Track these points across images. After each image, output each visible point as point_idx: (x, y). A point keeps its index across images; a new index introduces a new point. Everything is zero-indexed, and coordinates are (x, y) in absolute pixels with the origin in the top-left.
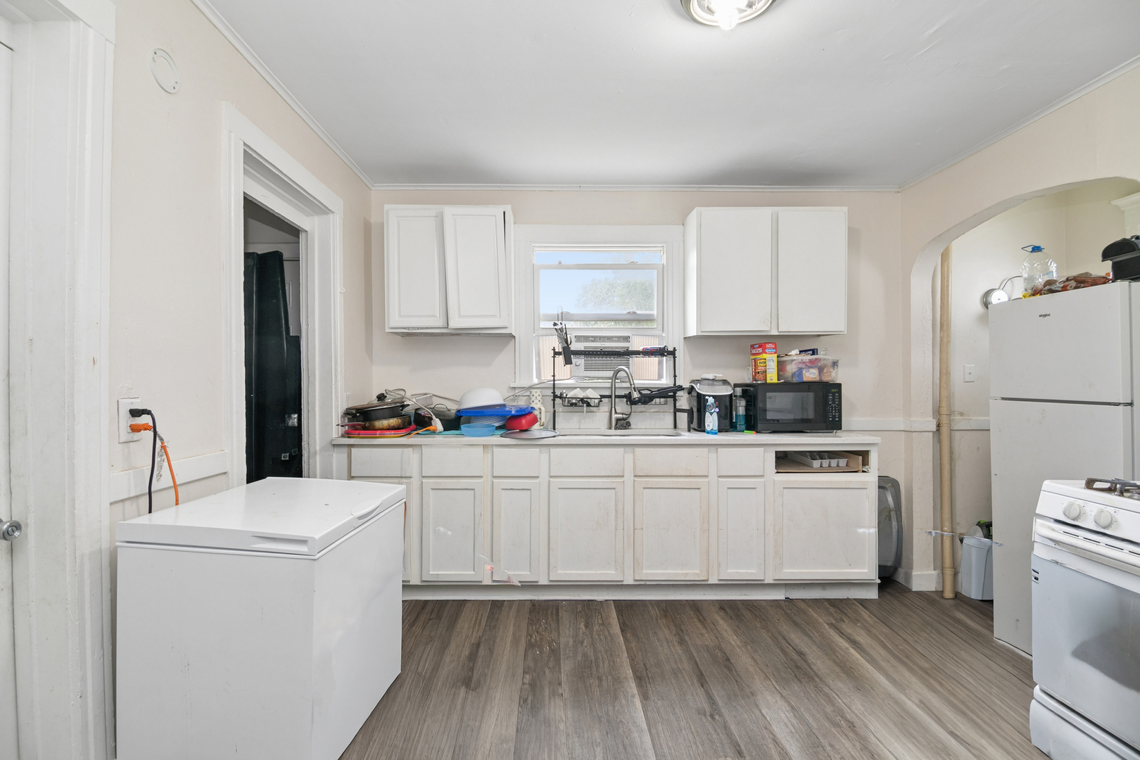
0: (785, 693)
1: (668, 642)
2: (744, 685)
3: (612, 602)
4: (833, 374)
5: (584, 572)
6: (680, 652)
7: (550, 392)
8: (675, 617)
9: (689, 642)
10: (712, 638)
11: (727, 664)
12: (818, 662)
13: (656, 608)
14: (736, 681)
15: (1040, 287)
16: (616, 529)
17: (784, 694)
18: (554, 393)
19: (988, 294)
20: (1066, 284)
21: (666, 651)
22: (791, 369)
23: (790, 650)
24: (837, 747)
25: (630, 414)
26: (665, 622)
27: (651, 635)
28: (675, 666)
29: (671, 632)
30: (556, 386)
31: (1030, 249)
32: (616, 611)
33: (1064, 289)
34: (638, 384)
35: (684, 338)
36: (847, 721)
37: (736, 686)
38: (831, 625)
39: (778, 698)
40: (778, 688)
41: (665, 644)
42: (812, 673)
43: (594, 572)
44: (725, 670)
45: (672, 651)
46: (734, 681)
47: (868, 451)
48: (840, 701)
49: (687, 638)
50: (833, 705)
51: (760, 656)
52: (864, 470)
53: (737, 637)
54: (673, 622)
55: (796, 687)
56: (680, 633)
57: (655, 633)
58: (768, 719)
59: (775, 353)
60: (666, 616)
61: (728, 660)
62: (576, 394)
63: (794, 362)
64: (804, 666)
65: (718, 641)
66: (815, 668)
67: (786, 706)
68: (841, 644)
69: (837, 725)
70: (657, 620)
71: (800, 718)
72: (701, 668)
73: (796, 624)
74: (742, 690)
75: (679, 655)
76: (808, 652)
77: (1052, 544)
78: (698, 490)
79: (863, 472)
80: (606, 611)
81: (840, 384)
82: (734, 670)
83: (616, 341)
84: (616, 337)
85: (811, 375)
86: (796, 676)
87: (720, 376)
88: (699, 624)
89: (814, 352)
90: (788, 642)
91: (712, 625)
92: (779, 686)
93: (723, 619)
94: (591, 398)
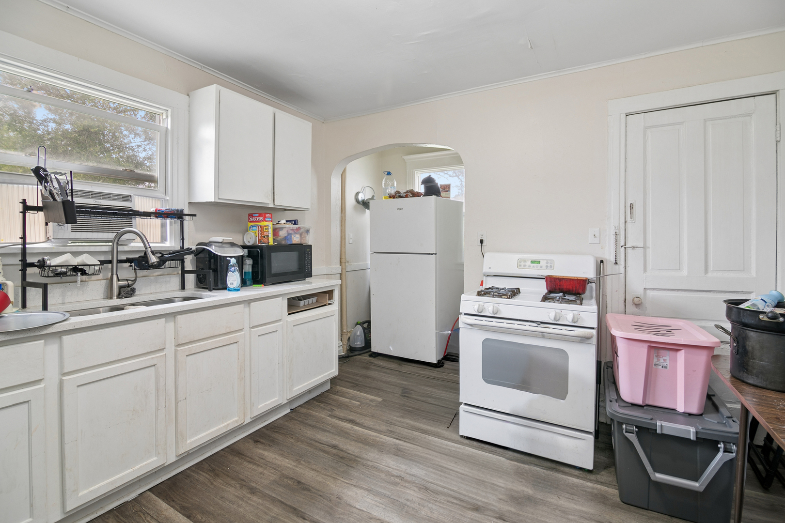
0: (354, 482)
1: (242, 499)
2: (328, 495)
3: (149, 493)
4: (307, 238)
5: (118, 476)
6: (260, 501)
7: (17, 261)
8: (226, 471)
9: (258, 487)
10: (273, 472)
11: (301, 486)
12: (348, 446)
13: (201, 472)
14: (321, 496)
15: (394, 194)
16: (157, 409)
17: (354, 484)
18: (24, 260)
19: (357, 194)
20: (407, 194)
21: (247, 508)
22: (282, 234)
23: (327, 449)
24: (410, 498)
25: (135, 281)
26: (221, 481)
27: (220, 502)
28: (268, 518)
29: (235, 488)
30: (27, 251)
31: (386, 173)
32: (163, 500)
33: (406, 196)
34: (155, 247)
35: (189, 203)
36: (397, 477)
37: (325, 500)
38: (330, 416)
39: (355, 489)
40: (347, 481)
41: (241, 502)
42: (353, 457)
43: (131, 470)
44: (305, 492)
45: (253, 505)
46: (320, 497)
47: (333, 290)
48: (381, 466)
49: (253, 485)
50: (382, 471)
51: (315, 465)
52: (330, 302)
53: (288, 459)
54: (228, 476)
55: (354, 473)
56: (244, 483)
57: (222, 498)
58: (365, 510)
59: (272, 221)
60: (217, 475)
61: (299, 482)
62: (67, 261)
63: (284, 229)
64: (345, 454)
65: (279, 471)
66: (350, 452)
67: (363, 491)
68: (347, 427)
69: (396, 484)
70: (212, 484)
71: (377, 494)
72: (289, 503)
73: (313, 427)
74: (330, 500)
75: (262, 505)
76: (337, 443)
77: (469, 327)
78: (236, 344)
79: (329, 304)
80: (150, 507)
81: (311, 245)
82: (310, 488)
83: (114, 200)
84: (114, 195)
85: (296, 239)
86: (347, 465)
87: (230, 239)
88: (251, 466)
89: (295, 222)
90: (321, 443)
91: (262, 461)
92: (345, 479)
93: (265, 450)
94: (90, 265)
